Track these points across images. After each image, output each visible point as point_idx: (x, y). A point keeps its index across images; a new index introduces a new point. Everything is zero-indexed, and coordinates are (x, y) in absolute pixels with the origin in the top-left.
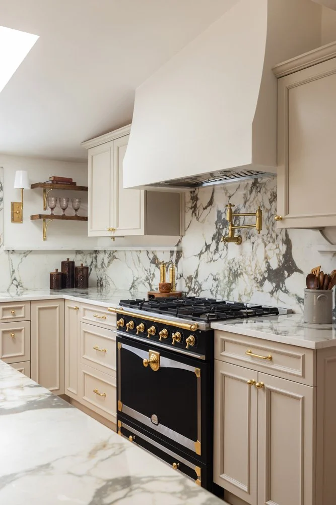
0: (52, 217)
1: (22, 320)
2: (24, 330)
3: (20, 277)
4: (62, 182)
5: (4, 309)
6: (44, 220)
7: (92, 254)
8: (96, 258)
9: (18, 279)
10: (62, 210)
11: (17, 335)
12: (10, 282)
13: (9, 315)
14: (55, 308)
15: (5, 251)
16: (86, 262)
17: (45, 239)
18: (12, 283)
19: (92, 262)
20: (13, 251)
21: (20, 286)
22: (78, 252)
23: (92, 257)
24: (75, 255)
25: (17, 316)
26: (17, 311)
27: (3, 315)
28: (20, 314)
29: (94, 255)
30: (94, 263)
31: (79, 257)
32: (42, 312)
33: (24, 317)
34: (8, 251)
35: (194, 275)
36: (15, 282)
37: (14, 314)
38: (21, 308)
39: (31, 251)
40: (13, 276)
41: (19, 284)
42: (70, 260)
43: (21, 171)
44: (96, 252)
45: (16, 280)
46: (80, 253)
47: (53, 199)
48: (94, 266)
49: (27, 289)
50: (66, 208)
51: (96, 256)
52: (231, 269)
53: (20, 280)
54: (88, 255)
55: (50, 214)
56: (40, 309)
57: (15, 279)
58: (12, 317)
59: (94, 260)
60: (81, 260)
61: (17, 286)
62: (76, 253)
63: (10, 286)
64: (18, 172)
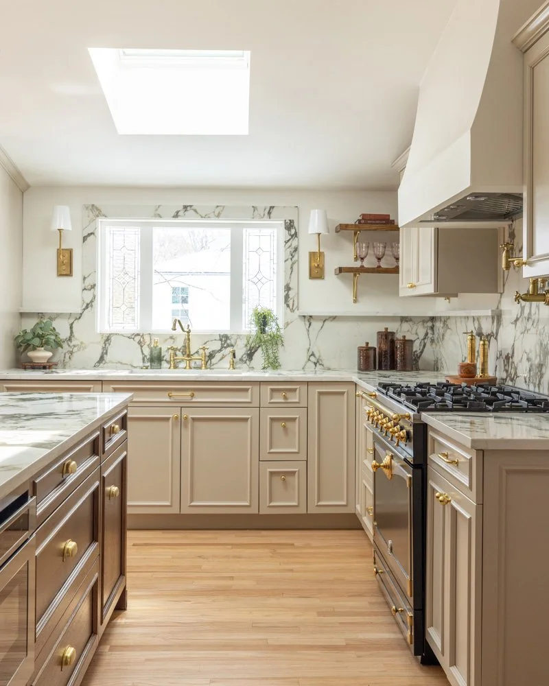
0: (362, 270)
1: (296, 406)
2: (299, 420)
3: (319, 351)
4: (374, 220)
5: (272, 390)
6: (355, 275)
7: (427, 322)
8: (432, 328)
9: (317, 355)
10: (376, 260)
11: (289, 425)
12: (306, 359)
13: (279, 398)
14: (343, 393)
15: (300, 316)
16: (416, 334)
17: (355, 301)
18: (309, 360)
19: (427, 334)
20: (311, 316)
21: (320, 364)
22: (404, 319)
23: (427, 326)
24: (399, 323)
25: (289, 401)
26: (289, 395)
27: (271, 398)
28: (294, 398)
29: (430, 324)
30: (430, 335)
31: (406, 326)
32: (324, 398)
33: (298, 403)
34: (304, 316)
35: (511, 353)
36: (312, 359)
37: (285, 398)
38: (295, 390)
39: (334, 318)
40: (310, 350)
41: (318, 361)
42: (389, 331)
43: (317, 210)
44: (433, 319)
45: (315, 357)
46: (407, 321)
47: (364, 245)
48: (429, 340)
49: (329, 369)
50: (382, 257)
51: (433, 325)
52: (541, 344)
53: (320, 356)
54: (421, 323)
55: (359, 266)
56: (320, 394)
57: (313, 354)
58: (283, 401)
59: (430, 332)
60: (408, 331)
61: (315, 364)
62: (402, 321)
63: (306, 363)
64: (312, 212)
